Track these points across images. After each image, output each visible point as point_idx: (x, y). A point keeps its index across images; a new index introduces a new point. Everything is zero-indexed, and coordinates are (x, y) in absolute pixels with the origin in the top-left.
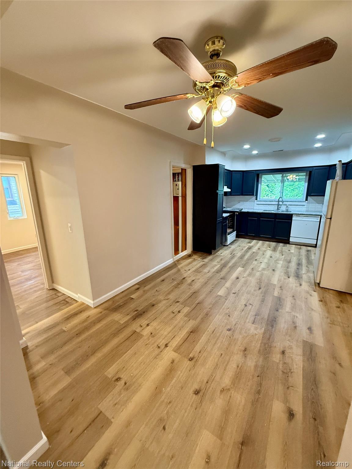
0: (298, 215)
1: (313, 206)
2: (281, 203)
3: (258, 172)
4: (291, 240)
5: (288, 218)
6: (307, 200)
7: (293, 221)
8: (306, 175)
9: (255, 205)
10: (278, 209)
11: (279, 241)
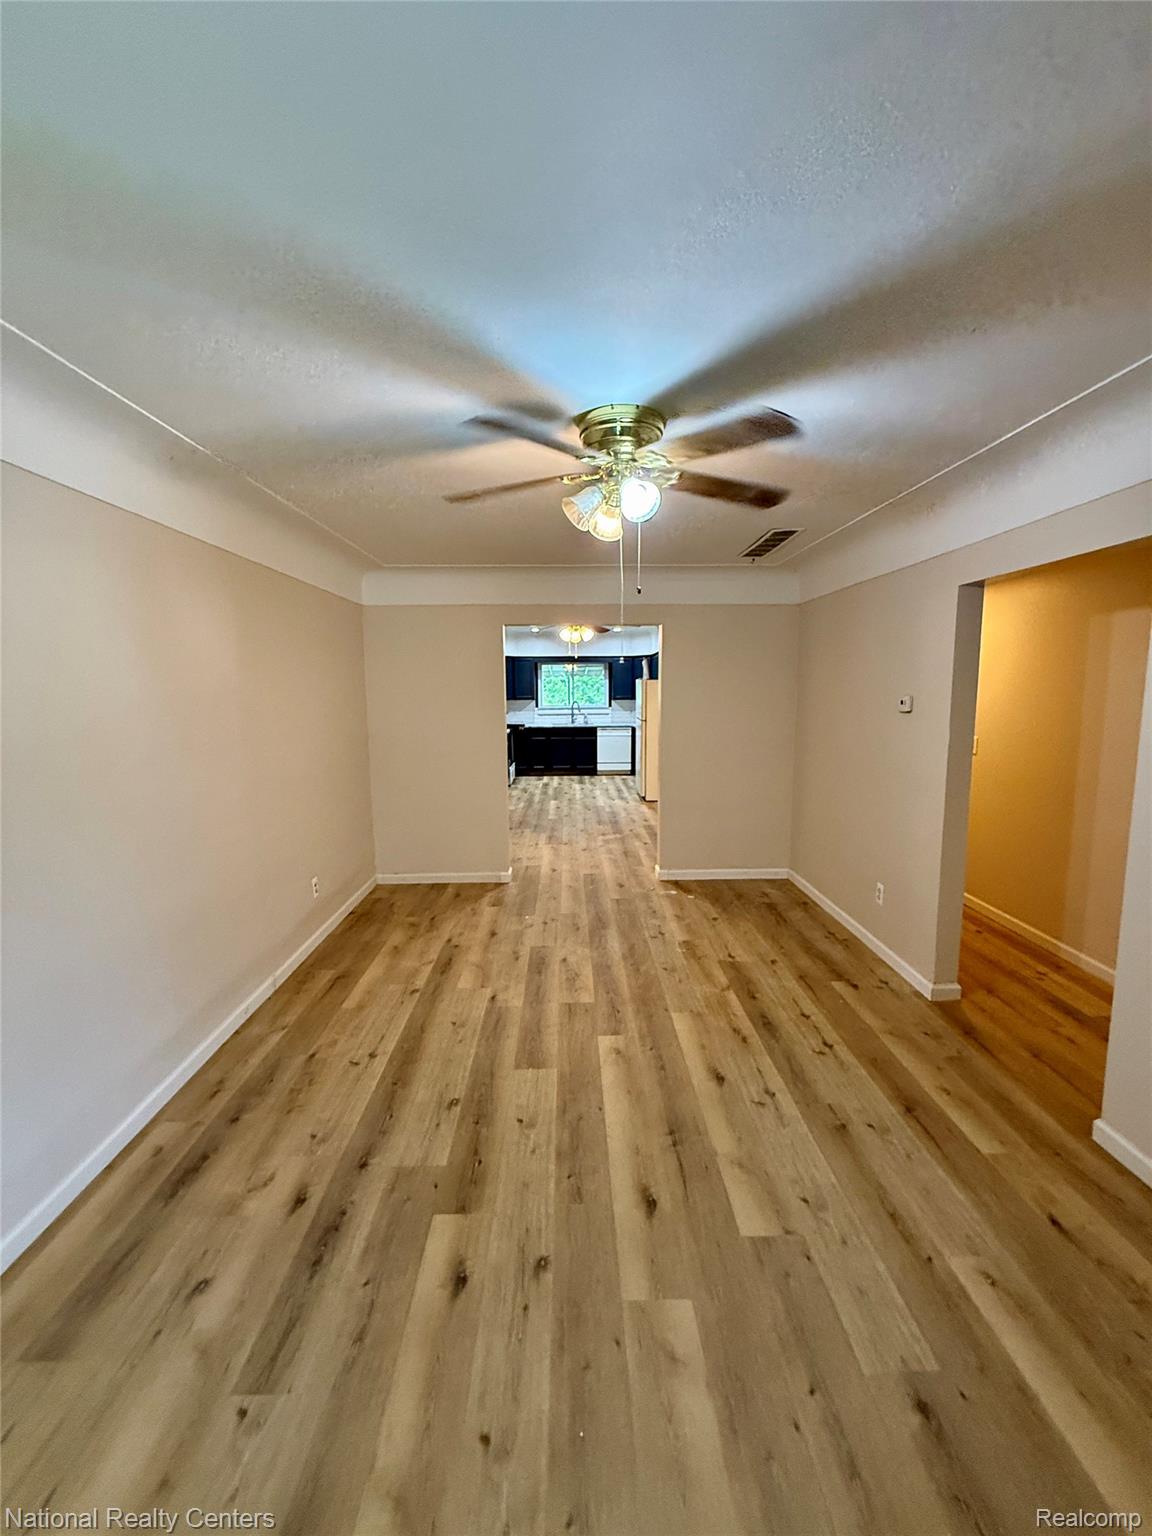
0: (604, 728)
1: (618, 714)
2: (576, 712)
3: (536, 660)
4: (599, 769)
5: (590, 733)
6: (610, 705)
7: (598, 738)
8: (605, 669)
9: (536, 716)
10: (573, 722)
11: (582, 773)
